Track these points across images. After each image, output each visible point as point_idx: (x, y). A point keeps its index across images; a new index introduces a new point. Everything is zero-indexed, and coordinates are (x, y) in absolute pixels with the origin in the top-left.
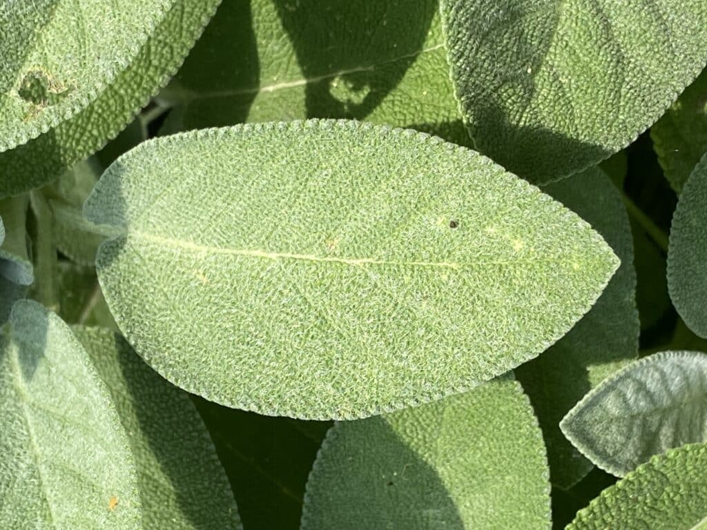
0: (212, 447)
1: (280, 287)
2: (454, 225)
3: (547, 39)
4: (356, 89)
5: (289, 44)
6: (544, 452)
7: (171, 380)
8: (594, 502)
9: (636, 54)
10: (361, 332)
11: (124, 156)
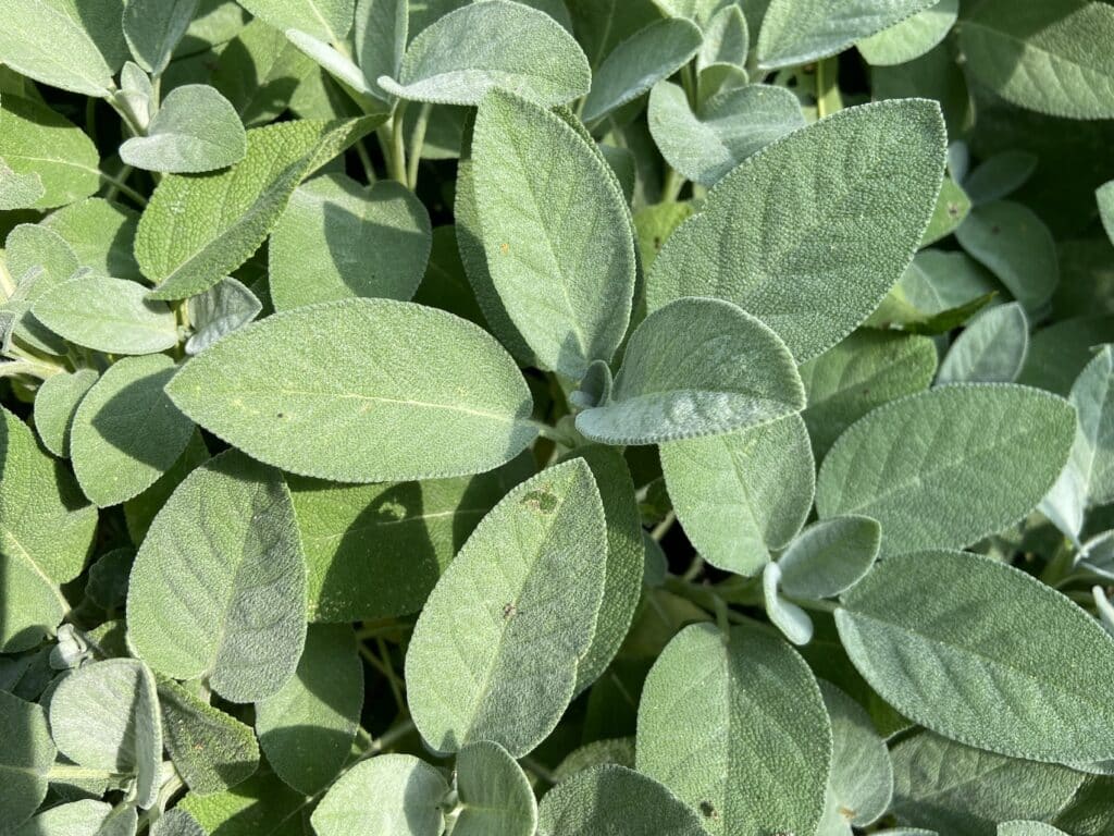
0: (478, 299)
1: (406, 382)
2: (280, 416)
3: (249, 538)
4: (388, 512)
5: (431, 539)
6: (272, 290)
7: (479, 328)
8: (244, 261)
9: (194, 529)
10: (349, 352)
11: (502, 464)
